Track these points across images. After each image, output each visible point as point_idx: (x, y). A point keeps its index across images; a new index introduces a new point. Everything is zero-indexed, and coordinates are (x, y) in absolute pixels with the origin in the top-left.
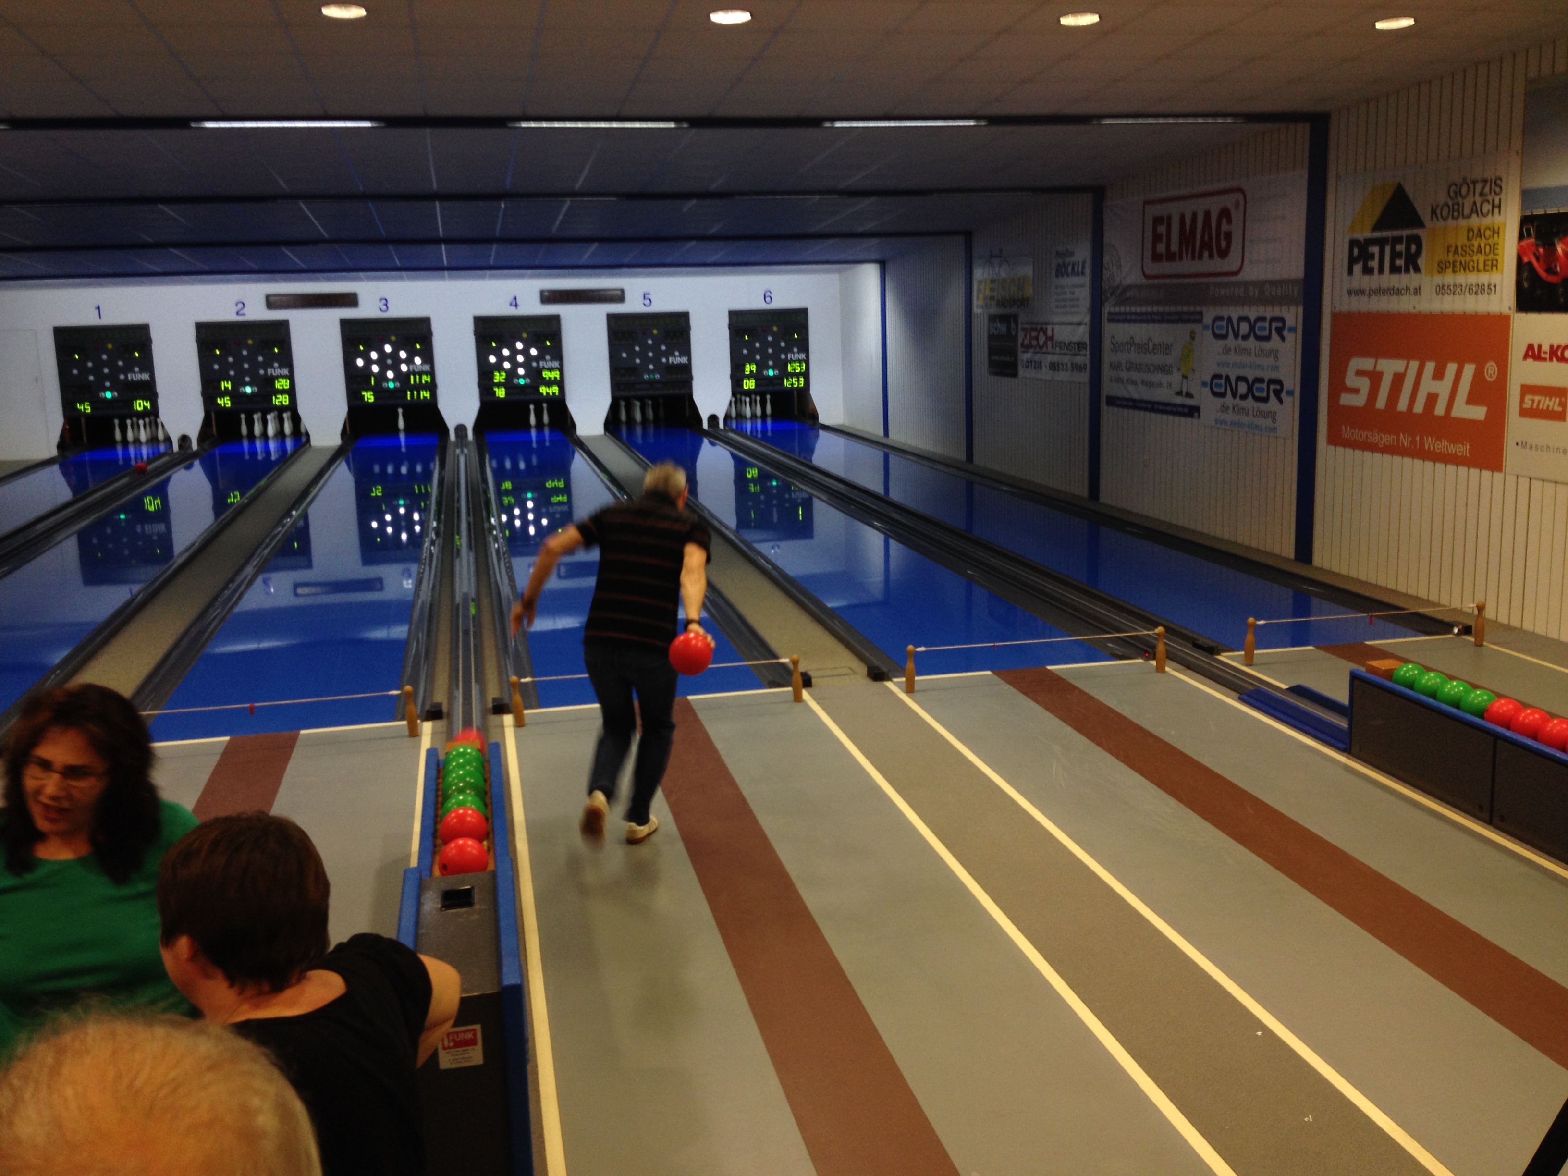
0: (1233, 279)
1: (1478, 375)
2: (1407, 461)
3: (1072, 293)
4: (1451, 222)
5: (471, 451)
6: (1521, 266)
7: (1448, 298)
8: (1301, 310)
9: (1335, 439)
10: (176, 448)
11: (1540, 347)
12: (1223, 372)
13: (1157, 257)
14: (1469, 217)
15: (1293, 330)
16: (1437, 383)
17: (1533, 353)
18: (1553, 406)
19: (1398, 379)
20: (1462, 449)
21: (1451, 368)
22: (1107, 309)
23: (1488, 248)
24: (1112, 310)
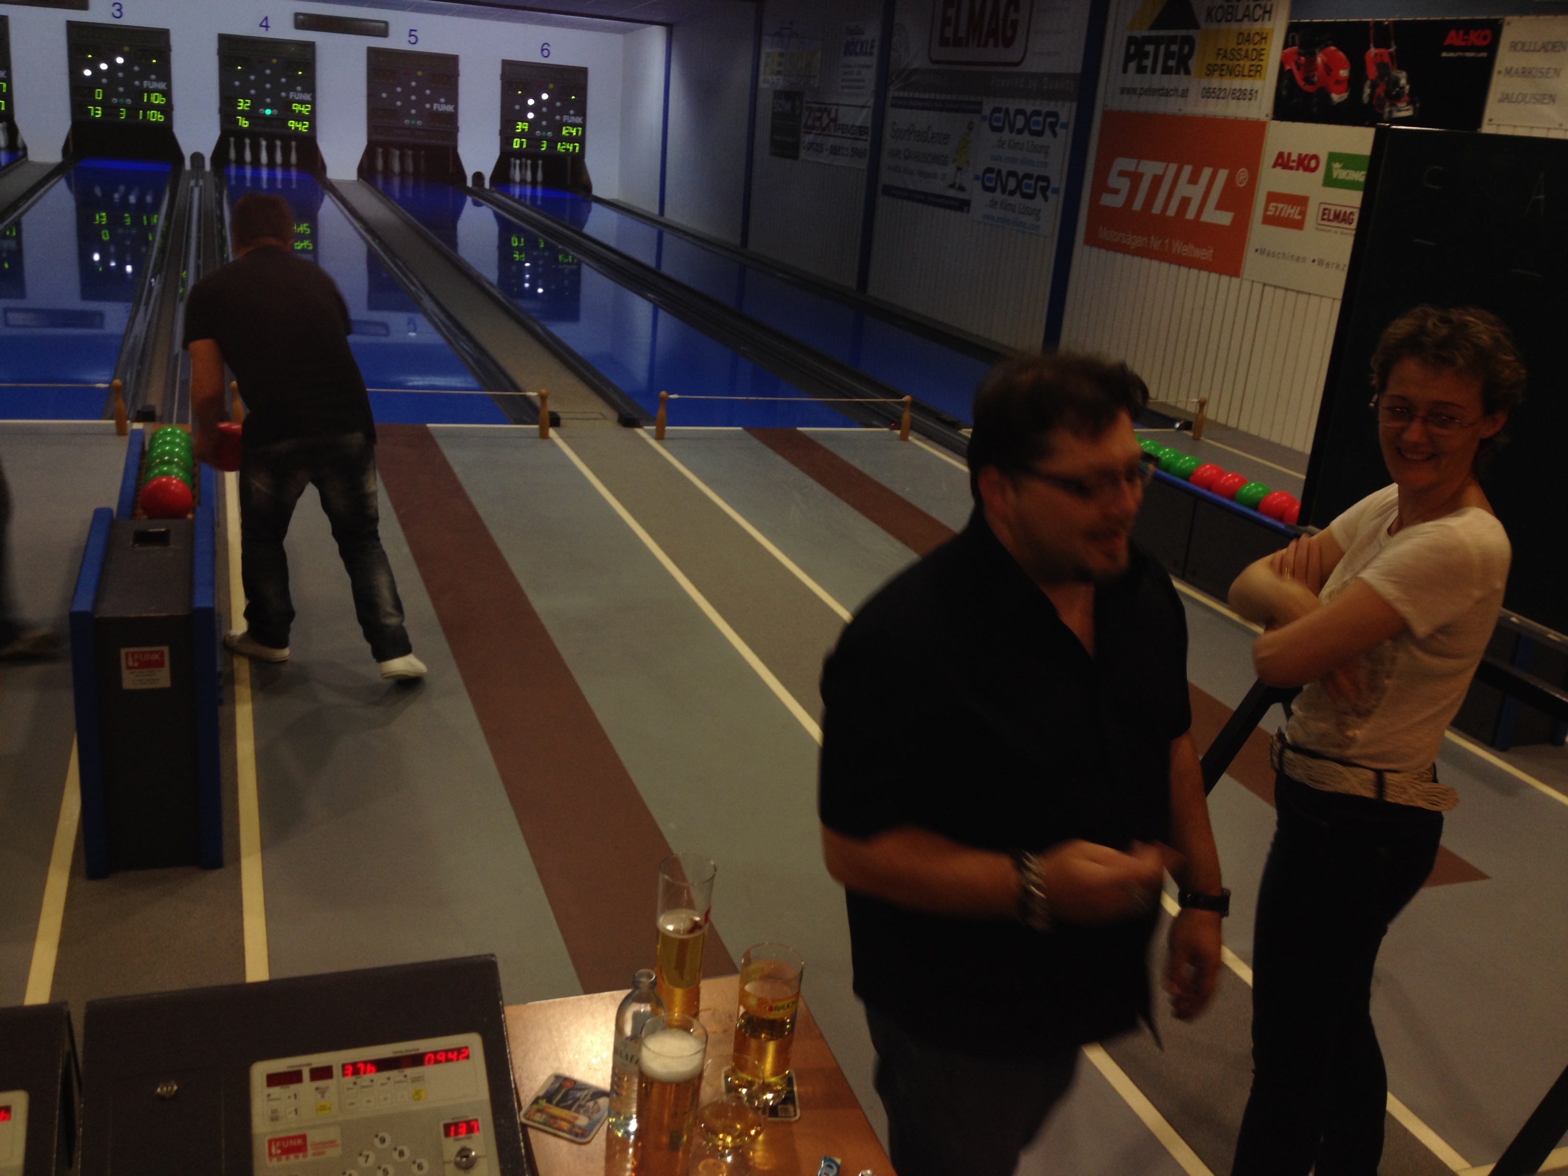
0: (1014, 69)
1: (1230, 180)
2: (1155, 263)
3: (859, 73)
4: (1224, 26)
5: (207, 183)
6: (1283, 74)
7: (1212, 102)
8: (1074, 106)
9: (1092, 240)
11: (1289, 155)
12: (996, 165)
13: (944, 42)
14: (1241, 21)
15: (1065, 126)
16: (1192, 187)
17: (1283, 162)
18: (1294, 215)
19: (1157, 181)
20: (1205, 254)
21: (1207, 172)
22: (892, 93)
23: (1255, 53)
24: (896, 94)
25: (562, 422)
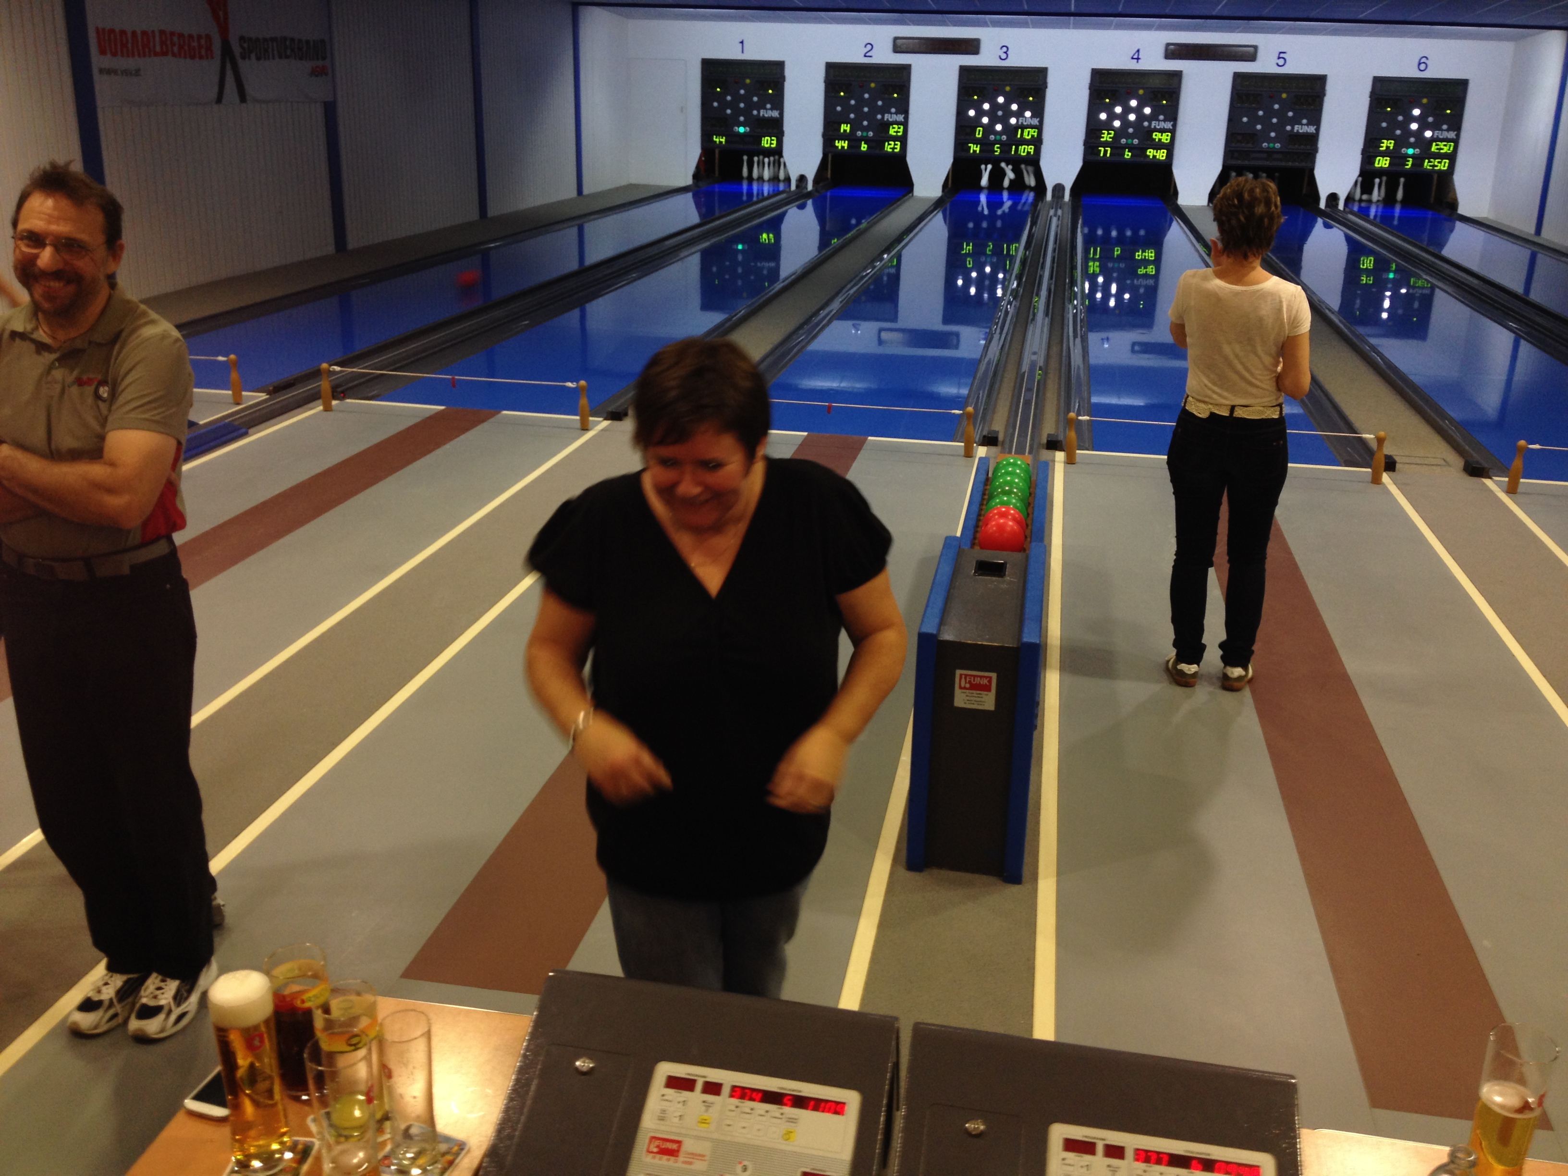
5: (1065, 214)
10: (793, 187)
25: (1398, 466)
